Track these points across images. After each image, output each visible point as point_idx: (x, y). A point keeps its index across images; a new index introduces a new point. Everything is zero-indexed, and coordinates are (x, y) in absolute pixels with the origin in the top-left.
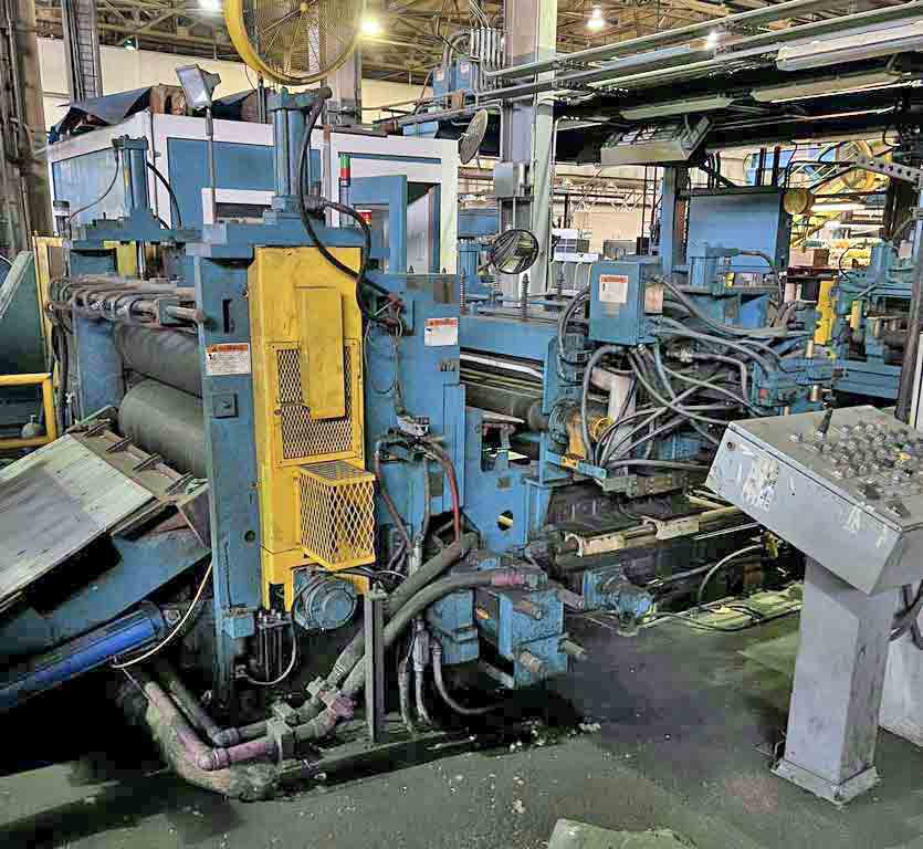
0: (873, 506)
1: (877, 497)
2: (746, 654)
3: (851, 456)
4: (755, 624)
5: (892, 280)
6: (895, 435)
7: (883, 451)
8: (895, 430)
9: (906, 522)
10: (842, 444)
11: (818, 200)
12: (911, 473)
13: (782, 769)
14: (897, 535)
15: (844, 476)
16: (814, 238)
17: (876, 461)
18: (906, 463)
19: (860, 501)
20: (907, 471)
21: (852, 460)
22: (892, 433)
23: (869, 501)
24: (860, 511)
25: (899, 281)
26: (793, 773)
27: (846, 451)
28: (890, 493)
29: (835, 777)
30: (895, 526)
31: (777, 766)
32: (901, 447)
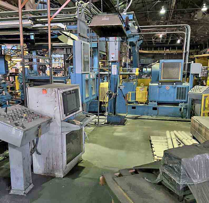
0: (17, 127)
1: (18, 125)
2: (3, 167)
3: (13, 117)
4: (6, 159)
5: (30, 75)
6: (23, 111)
7: (21, 115)
8: (24, 109)
9: (25, 129)
10: (11, 115)
11: (13, 58)
12: (26, 118)
13: (12, 192)
14: (23, 133)
15: (11, 122)
16: (15, 66)
17: (18, 117)
18: (26, 116)
19: (14, 127)
20: (25, 118)
21: (13, 118)
22: (23, 110)
23: (16, 127)
24: (14, 129)
25: (32, 75)
26: (14, 192)
27: (11, 116)
28: (21, 124)
29: (23, 189)
30: (22, 131)
31: (10, 192)
32: (24, 113)
